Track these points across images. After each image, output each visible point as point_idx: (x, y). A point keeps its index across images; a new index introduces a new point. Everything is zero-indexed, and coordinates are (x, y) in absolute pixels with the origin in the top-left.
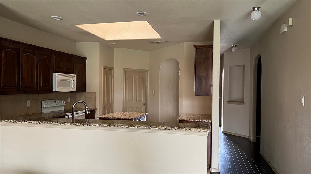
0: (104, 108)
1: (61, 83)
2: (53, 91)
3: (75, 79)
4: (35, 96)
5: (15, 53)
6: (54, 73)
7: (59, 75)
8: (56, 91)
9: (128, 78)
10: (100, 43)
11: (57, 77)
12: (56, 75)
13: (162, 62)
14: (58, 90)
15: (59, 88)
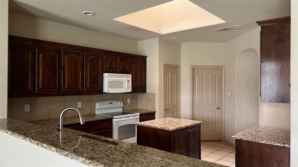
0: (166, 110)
1: (112, 84)
2: (104, 92)
3: (130, 79)
4: (87, 97)
5: (55, 54)
6: (104, 74)
7: (110, 76)
8: (106, 92)
9: (197, 77)
10: (159, 39)
11: (108, 78)
12: (106, 75)
13: (238, 54)
14: (108, 91)
15: (109, 88)
